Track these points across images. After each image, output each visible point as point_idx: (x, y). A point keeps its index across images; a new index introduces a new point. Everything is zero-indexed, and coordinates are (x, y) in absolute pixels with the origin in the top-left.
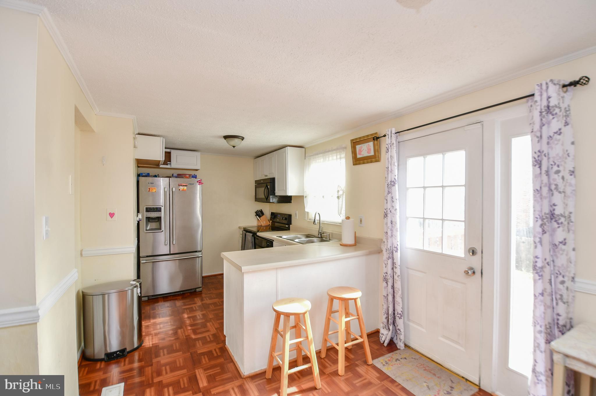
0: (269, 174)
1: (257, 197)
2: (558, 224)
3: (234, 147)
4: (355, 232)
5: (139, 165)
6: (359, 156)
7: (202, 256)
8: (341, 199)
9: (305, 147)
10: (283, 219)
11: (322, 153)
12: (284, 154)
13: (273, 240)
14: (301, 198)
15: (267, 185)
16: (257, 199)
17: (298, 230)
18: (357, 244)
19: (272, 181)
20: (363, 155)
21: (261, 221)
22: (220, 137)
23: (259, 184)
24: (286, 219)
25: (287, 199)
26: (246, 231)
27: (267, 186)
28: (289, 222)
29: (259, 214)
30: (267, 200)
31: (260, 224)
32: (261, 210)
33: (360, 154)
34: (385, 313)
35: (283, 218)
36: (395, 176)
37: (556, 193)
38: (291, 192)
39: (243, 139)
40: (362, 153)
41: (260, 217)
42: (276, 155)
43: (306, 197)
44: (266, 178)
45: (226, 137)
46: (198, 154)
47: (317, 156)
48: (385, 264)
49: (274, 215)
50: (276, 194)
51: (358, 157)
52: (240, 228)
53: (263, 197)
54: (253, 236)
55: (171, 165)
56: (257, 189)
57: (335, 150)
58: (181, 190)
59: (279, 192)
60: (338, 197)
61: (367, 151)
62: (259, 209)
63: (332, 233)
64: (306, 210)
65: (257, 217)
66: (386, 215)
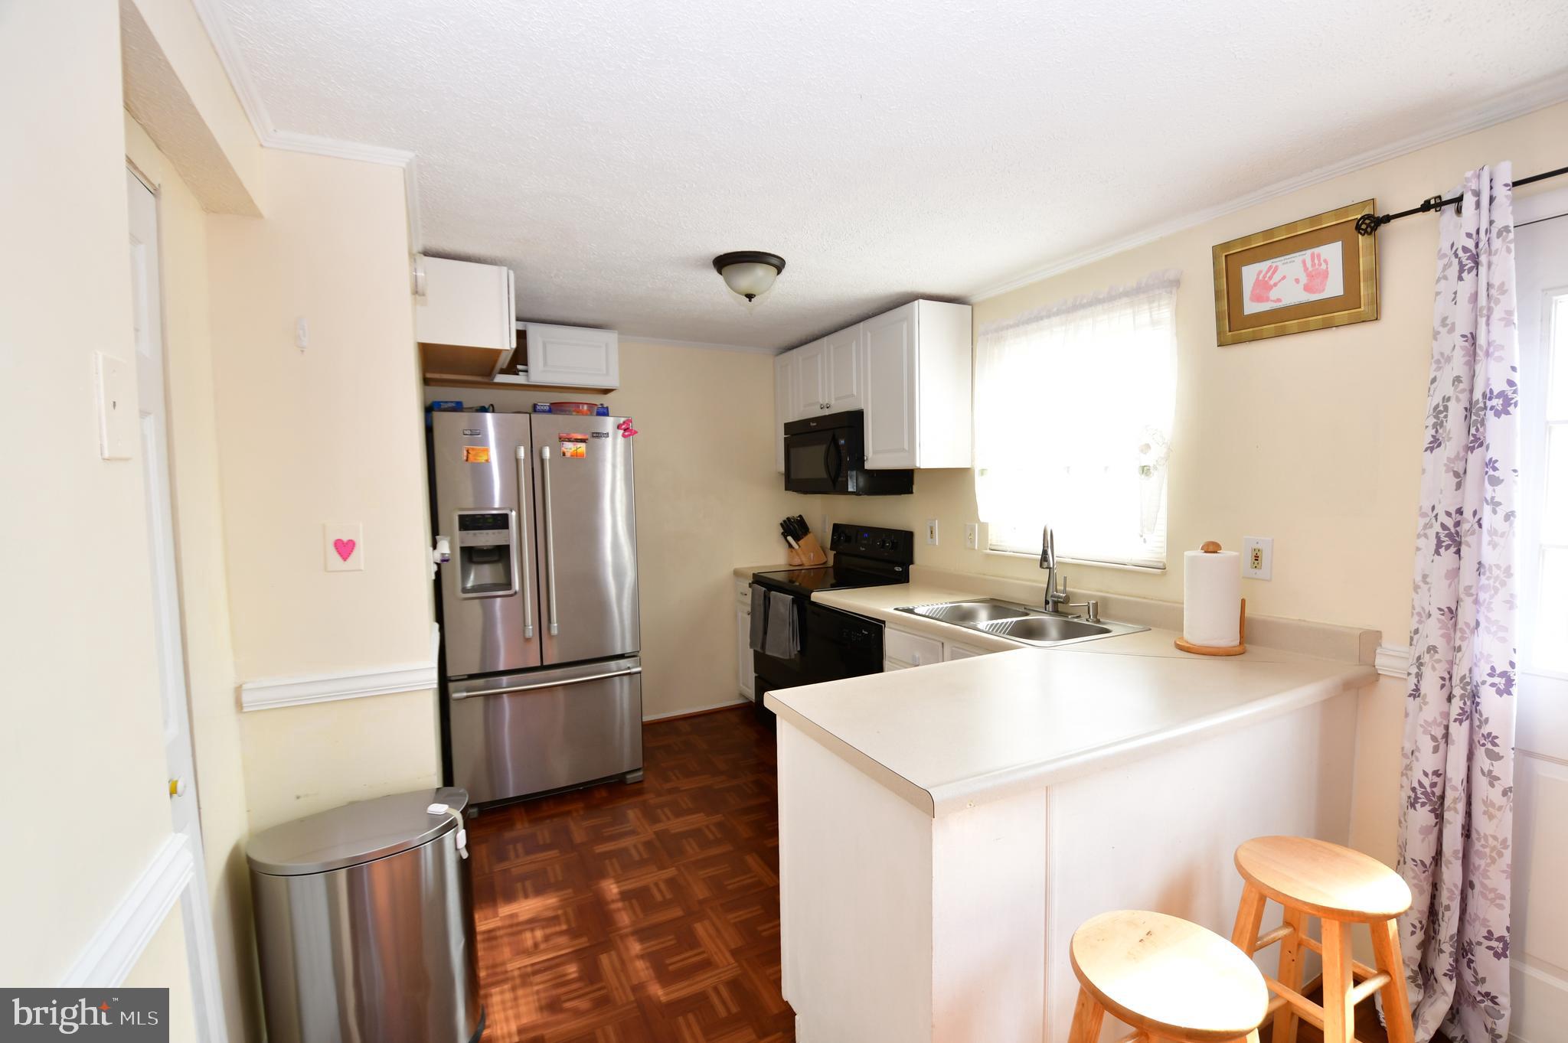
0: (836, 399)
1: (793, 476)
3: (750, 297)
4: (1243, 602)
5: (429, 375)
6: (1250, 307)
7: (640, 672)
8: (1155, 476)
9: (974, 299)
10: (883, 546)
11: (1058, 313)
12: (905, 326)
13: (884, 622)
14: (955, 479)
15: (834, 436)
16: (794, 483)
17: (942, 583)
18: (1247, 646)
19: (853, 421)
20: (1279, 300)
21: (800, 551)
22: (702, 262)
23: (798, 434)
24: (894, 546)
25: (899, 482)
26: (763, 582)
27: (835, 441)
28: (908, 558)
29: (795, 529)
30: (834, 485)
31: (797, 561)
32: (800, 516)
33: (1258, 298)
34: (1418, 925)
35: (884, 542)
36: (1514, 369)
38: (928, 456)
39: (779, 265)
40: (1273, 294)
41: (797, 539)
42: (869, 334)
43: (982, 472)
44: (827, 412)
45: (724, 263)
46: (610, 338)
47: (1034, 326)
48: (1434, 739)
49: (843, 534)
50: (868, 466)
51: (1247, 312)
52: (737, 574)
53: (823, 474)
55: (527, 376)
56: (793, 451)
57: (1127, 294)
58: (568, 455)
59: (877, 458)
60: (1145, 470)
61: (1304, 279)
62: (794, 513)
63: (1105, 600)
64: (983, 515)
65: (790, 538)
66: (1452, 540)
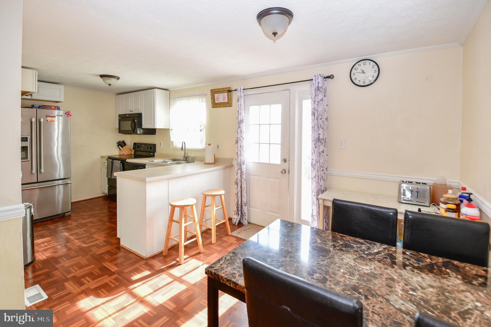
0: (134, 109)
1: (121, 129)
2: (321, 143)
3: (110, 85)
4: (215, 154)
6: (216, 102)
7: (71, 183)
8: (203, 131)
9: (170, 90)
10: (148, 148)
11: (186, 97)
12: (152, 94)
13: (146, 164)
14: (166, 131)
15: (133, 119)
16: (121, 131)
17: (162, 156)
18: (216, 163)
19: (139, 116)
20: (220, 101)
21: (123, 150)
22: (97, 75)
23: (123, 118)
24: (151, 148)
25: (152, 132)
26: (111, 159)
27: (134, 120)
28: (154, 151)
29: (121, 144)
30: (133, 132)
31: (122, 153)
32: (123, 141)
33: (217, 100)
35: (148, 147)
36: (243, 117)
37: (320, 129)
38: (159, 125)
39: (118, 78)
40: (219, 100)
41: (122, 147)
42: (143, 94)
43: (171, 130)
44: (132, 113)
45: (102, 76)
46: (61, 87)
47: (182, 98)
48: (236, 173)
49: (136, 146)
50: (143, 127)
52: (102, 157)
53: (131, 129)
54: (121, 162)
56: (121, 122)
57: (198, 95)
58: (49, 121)
59: (146, 125)
60: (201, 130)
61: (223, 98)
62: (121, 140)
63: (195, 157)
64: (172, 140)
65: (120, 147)
66: (237, 142)
